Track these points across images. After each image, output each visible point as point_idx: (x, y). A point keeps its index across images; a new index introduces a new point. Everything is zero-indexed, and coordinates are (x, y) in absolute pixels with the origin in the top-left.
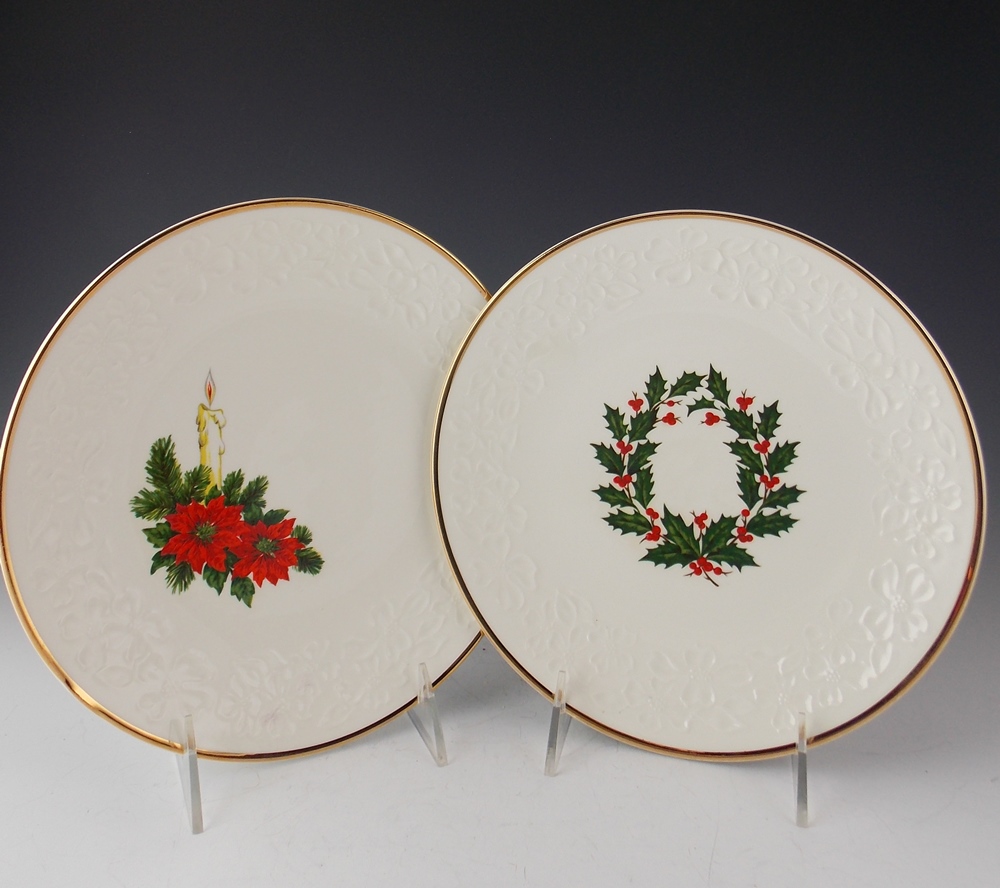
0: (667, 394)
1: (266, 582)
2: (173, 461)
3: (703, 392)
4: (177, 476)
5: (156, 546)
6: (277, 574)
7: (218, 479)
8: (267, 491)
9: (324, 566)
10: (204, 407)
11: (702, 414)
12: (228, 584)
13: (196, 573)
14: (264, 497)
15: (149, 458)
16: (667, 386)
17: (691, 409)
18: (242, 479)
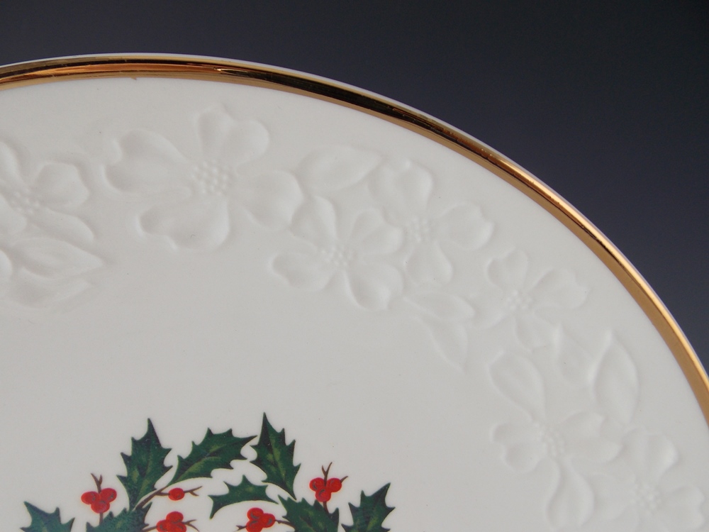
0: (169, 476)
3: (246, 469)
11: (238, 513)
16: (171, 461)
17: (219, 503)
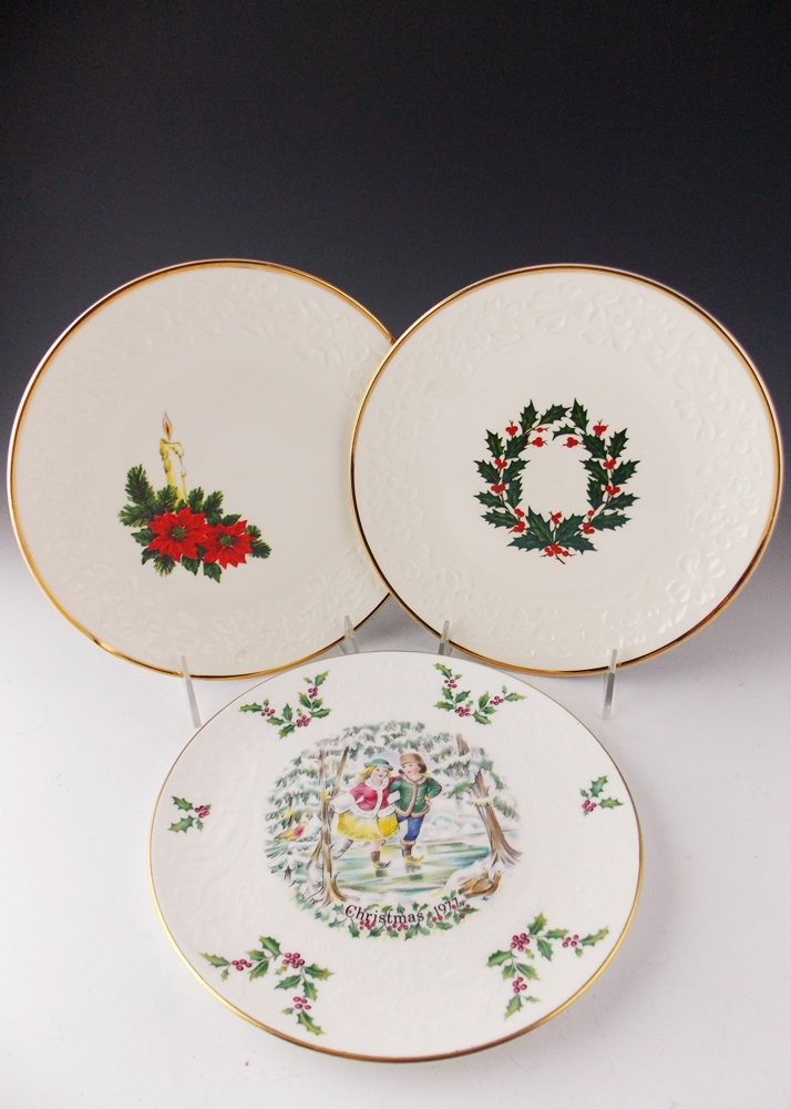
0: (537, 422)
1: (229, 565)
2: (146, 484)
3: (567, 421)
4: (151, 494)
5: (143, 545)
6: (237, 559)
7: (183, 495)
8: (223, 502)
9: (271, 552)
10: (165, 442)
11: (564, 438)
12: (201, 568)
13: (176, 562)
14: (221, 506)
15: (127, 482)
16: (538, 416)
17: (556, 434)
18: (202, 494)
